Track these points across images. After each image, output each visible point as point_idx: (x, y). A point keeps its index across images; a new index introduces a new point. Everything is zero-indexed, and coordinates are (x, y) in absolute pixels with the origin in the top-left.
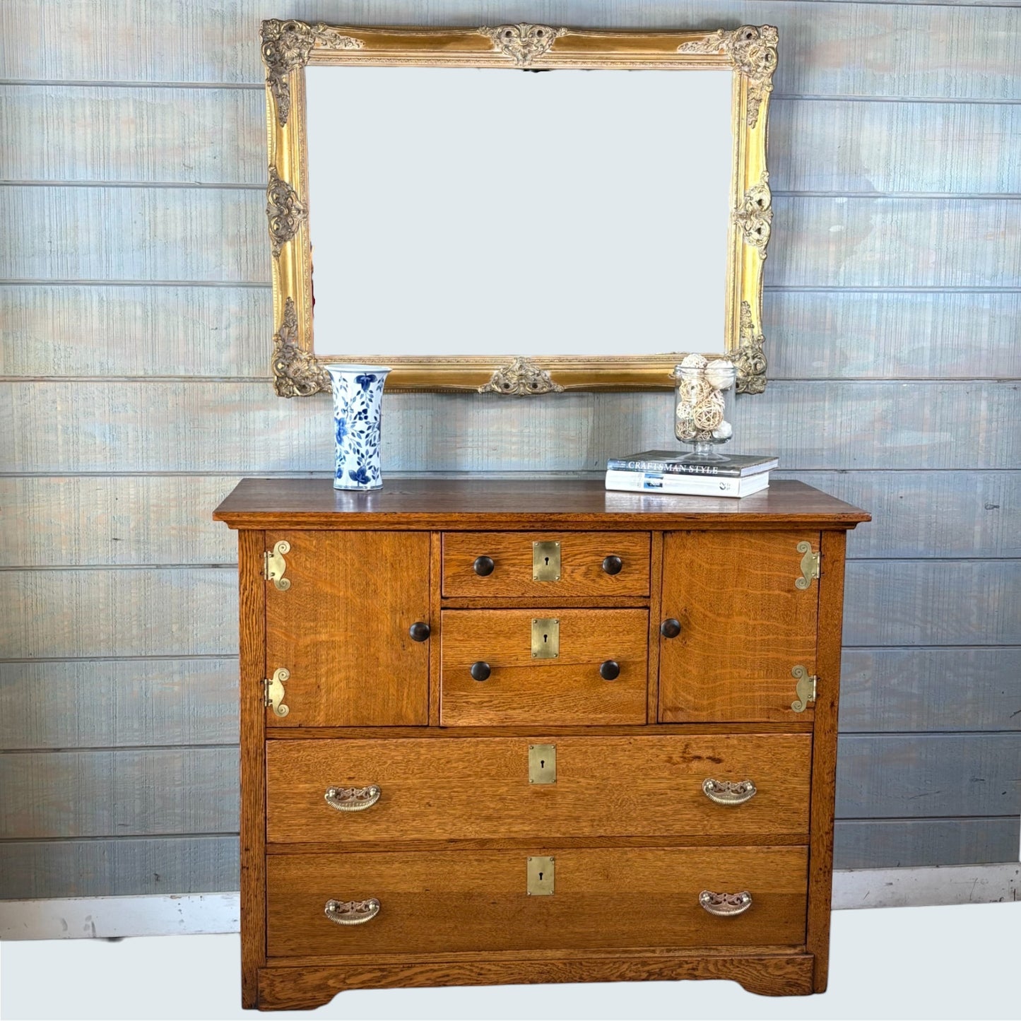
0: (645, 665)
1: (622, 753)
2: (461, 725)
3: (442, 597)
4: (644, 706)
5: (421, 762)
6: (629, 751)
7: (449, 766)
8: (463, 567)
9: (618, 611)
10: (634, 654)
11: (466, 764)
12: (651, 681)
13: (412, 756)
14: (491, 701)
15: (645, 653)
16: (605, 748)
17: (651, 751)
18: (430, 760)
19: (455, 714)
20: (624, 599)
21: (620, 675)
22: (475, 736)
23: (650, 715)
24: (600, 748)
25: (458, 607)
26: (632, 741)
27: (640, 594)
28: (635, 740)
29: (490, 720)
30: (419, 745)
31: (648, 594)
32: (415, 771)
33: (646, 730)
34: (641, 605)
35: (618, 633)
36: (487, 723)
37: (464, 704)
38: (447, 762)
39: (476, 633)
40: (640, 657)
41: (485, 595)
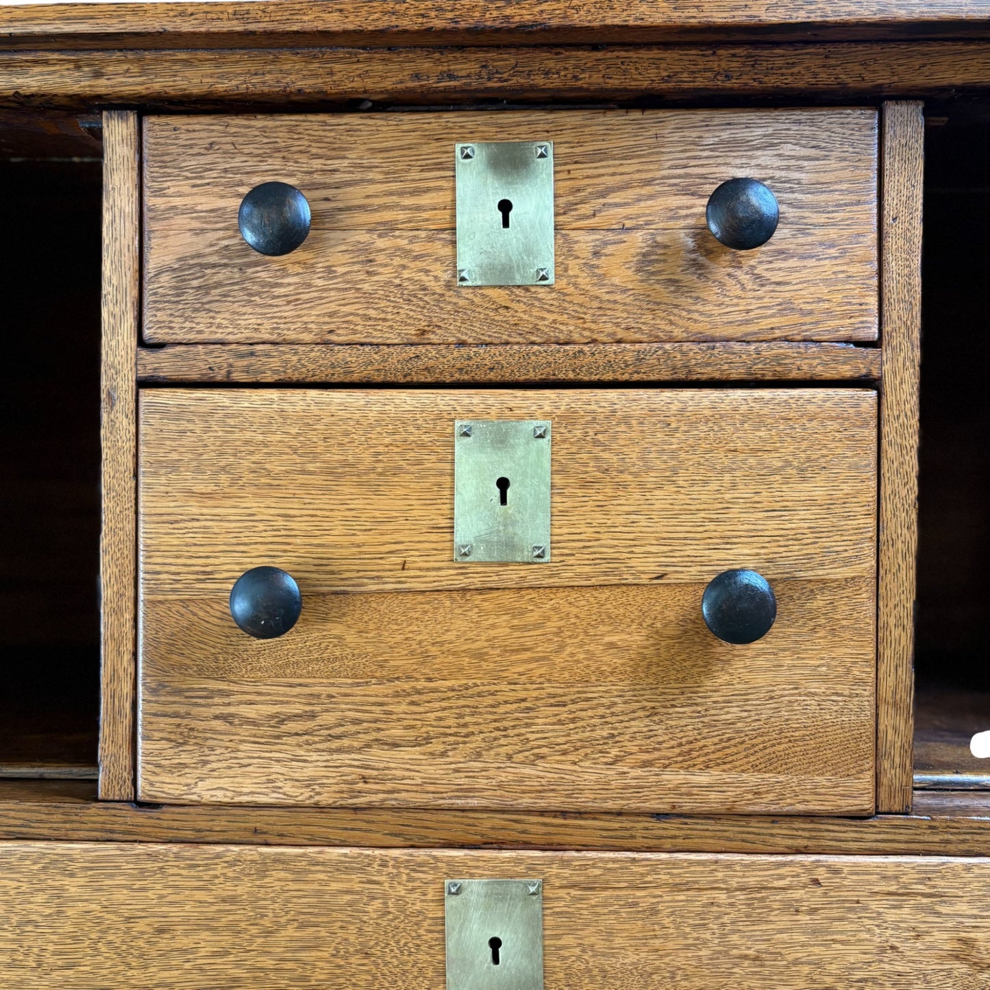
0: (866, 595)
1: (784, 920)
2: (207, 797)
3: (142, 343)
4: (867, 746)
5: (69, 928)
6: (813, 911)
7: (164, 943)
8: (212, 236)
9: (766, 393)
10: (827, 551)
11: (226, 940)
12: (887, 653)
13: (39, 905)
14: (313, 716)
15: (869, 548)
16: (722, 897)
17: (892, 915)
18: (99, 921)
19: (185, 758)
20: (784, 348)
21: (776, 628)
22: (258, 837)
23: (885, 781)
24: (705, 897)
25: (194, 376)
26: (821, 874)
27: (844, 333)
28: (836, 871)
29: (309, 783)
30: (63, 867)
31: (873, 333)
32: (50, 959)
33: (870, 834)
34: (846, 371)
35: (764, 475)
36: (302, 795)
37: (219, 725)
38: (161, 931)
39: (258, 469)
40: (847, 562)
41: (292, 336)
